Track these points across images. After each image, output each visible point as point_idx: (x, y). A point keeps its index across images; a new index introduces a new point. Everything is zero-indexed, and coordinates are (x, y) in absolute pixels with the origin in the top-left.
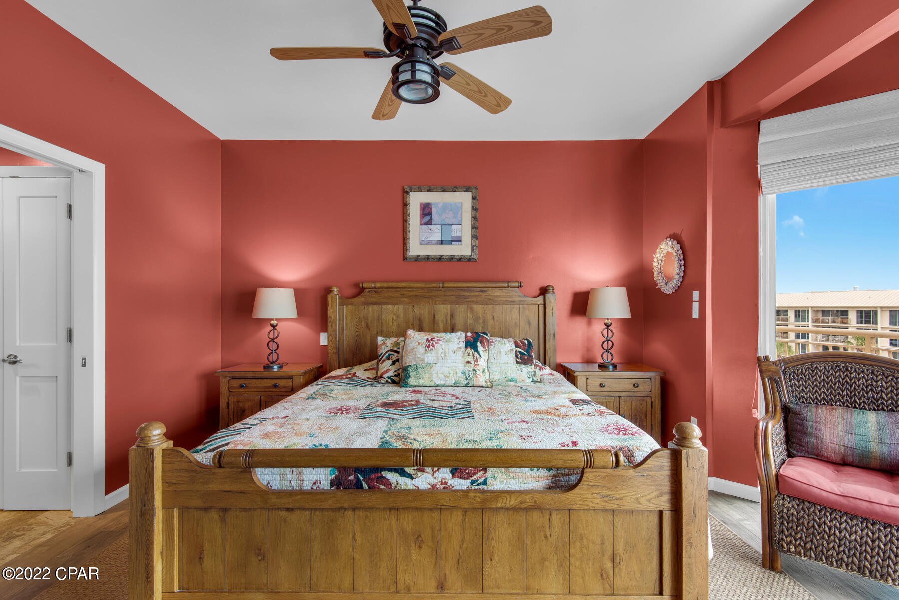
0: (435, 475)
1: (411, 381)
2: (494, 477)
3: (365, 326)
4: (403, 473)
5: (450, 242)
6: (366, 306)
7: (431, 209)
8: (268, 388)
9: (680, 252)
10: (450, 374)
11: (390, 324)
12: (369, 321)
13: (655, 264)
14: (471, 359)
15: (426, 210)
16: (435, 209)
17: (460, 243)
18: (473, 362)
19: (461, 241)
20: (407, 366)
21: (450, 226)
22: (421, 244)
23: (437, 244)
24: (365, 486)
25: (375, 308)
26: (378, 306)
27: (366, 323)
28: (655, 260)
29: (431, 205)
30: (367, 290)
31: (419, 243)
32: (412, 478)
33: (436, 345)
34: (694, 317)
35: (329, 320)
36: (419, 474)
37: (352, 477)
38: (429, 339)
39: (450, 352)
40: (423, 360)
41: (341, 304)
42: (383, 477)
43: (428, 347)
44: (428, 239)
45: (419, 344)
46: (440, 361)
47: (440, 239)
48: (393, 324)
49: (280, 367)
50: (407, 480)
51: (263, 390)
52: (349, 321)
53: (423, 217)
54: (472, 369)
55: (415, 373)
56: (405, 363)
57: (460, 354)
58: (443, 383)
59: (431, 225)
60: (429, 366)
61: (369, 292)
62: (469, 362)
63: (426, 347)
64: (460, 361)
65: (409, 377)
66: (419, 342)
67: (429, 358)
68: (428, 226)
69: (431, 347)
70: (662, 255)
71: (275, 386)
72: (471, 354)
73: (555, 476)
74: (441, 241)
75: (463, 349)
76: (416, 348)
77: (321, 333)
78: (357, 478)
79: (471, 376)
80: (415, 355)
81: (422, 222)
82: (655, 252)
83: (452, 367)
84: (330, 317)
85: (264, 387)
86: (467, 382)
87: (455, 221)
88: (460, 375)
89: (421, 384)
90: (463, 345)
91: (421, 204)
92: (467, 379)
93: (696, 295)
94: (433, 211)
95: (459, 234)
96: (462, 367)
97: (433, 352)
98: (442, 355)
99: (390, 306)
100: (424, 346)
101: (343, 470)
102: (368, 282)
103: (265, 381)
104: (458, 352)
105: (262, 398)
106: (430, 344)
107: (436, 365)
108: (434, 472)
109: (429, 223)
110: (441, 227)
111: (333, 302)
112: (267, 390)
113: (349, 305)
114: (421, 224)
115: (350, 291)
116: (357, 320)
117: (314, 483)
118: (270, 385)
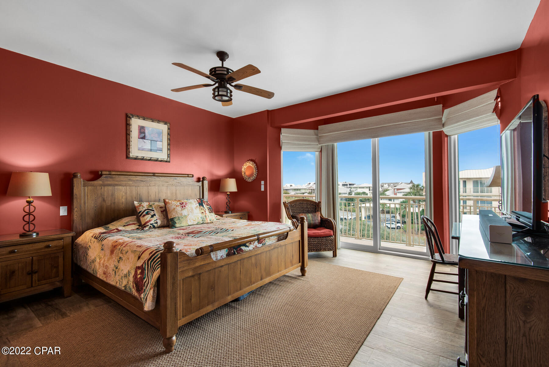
0: (254, 244)
1: (177, 225)
2: (267, 241)
3: (102, 200)
4: (246, 246)
5: (156, 151)
6: (103, 187)
7: (145, 130)
8: (42, 249)
9: (256, 167)
10: (196, 219)
11: (121, 198)
12: (105, 197)
13: (243, 170)
14: (203, 211)
15: (142, 130)
16: (147, 131)
17: (161, 152)
18: (204, 212)
19: (162, 151)
20: (174, 218)
21: (156, 142)
22: (139, 150)
23: (148, 151)
24: (236, 253)
25: (110, 188)
26: (112, 187)
27: (103, 198)
28: (243, 168)
29: (145, 128)
30: (105, 176)
31: (137, 149)
32: (248, 247)
33: (186, 206)
34: (262, 190)
35: (75, 197)
36: (250, 245)
37: (233, 251)
38: (181, 203)
39: (194, 208)
40: (182, 214)
41: (84, 186)
42: (241, 249)
43: (183, 207)
44: (143, 147)
45: (177, 206)
46: (190, 213)
47: (150, 148)
48: (122, 198)
49: (37, 234)
50: (247, 248)
51: (35, 252)
52: (89, 197)
53: (140, 134)
54: (204, 215)
55: (178, 221)
56: (171, 216)
57: (198, 209)
58: (192, 224)
59: (145, 139)
60: (186, 216)
61: (105, 177)
62: (203, 213)
63: (182, 208)
64: (199, 213)
65: (176, 223)
66: (177, 205)
67: (185, 212)
68: (143, 140)
69: (184, 207)
70: (246, 167)
71: (48, 247)
72: (203, 209)
73: (278, 238)
74: (151, 149)
75: (199, 207)
76: (176, 208)
77: (61, 207)
78: (234, 251)
79: (205, 219)
80: (177, 212)
81: (140, 137)
82: (243, 165)
83: (196, 216)
84: (76, 194)
85: (34, 249)
86: (203, 222)
87: (159, 139)
88: (200, 219)
89: (182, 226)
90: (198, 205)
91: (139, 126)
92: (203, 221)
93: (263, 182)
94: (146, 132)
95: (161, 147)
96: (200, 215)
97: (186, 209)
98: (191, 210)
99: (120, 187)
100: (180, 207)
101: (230, 249)
102: (106, 171)
103: (36, 245)
104: (197, 208)
105: (34, 258)
106: (183, 206)
107: (189, 216)
108: (254, 243)
109: (144, 138)
110: (151, 141)
111: (78, 184)
112: (39, 251)
113: (89, 186)
114: (139, 138)
115: (90, 176)
116: (96, 196)
117: (221, 257)
118: (43, 246)
